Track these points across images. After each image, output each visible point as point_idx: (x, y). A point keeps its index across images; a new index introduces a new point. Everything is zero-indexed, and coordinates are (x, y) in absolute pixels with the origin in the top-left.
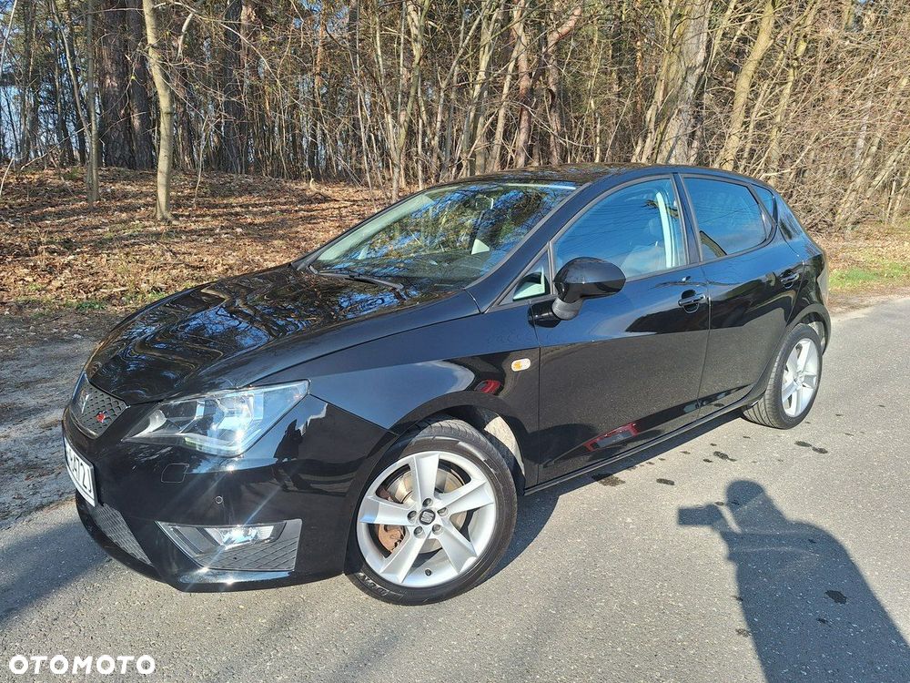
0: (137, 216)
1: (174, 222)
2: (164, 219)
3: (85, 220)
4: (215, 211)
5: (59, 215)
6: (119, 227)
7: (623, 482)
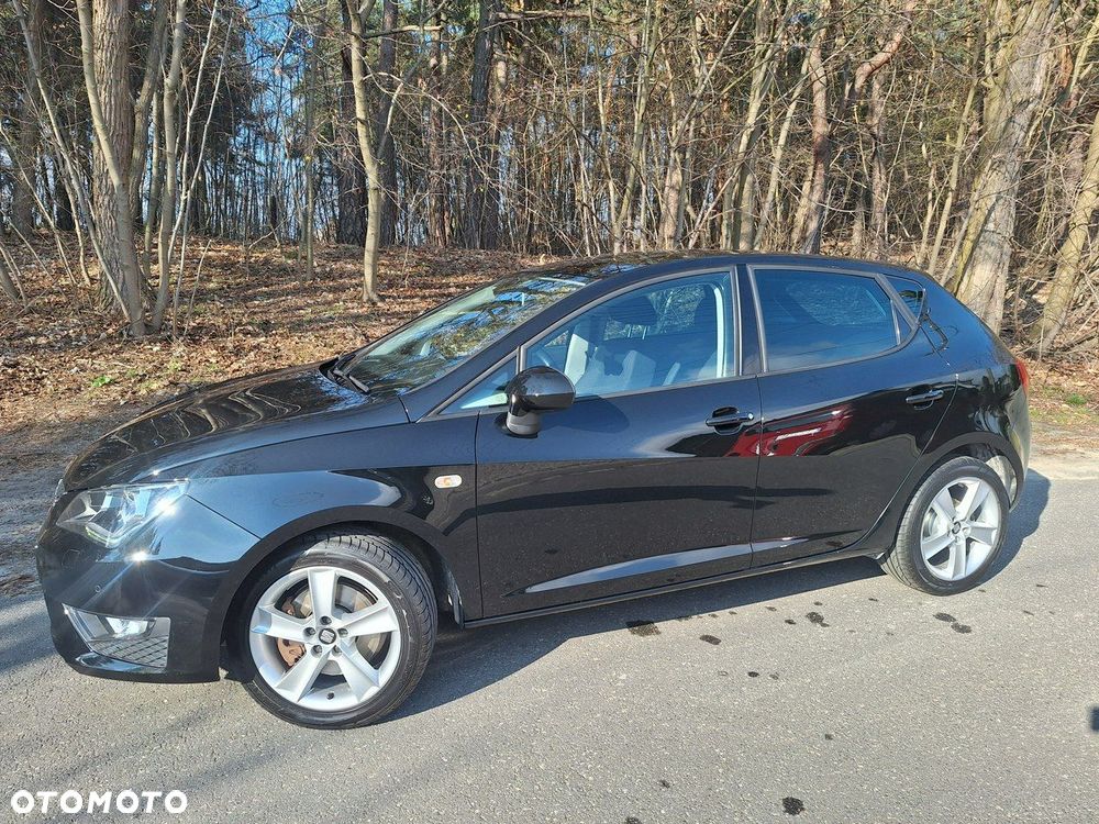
0: (344, 296)
1: (379, 304)
2: (369, 300)
3: (292, 301)
4: (427, 292)
5: (269, 295)
6: (322, 308)
7: (658, 633)
